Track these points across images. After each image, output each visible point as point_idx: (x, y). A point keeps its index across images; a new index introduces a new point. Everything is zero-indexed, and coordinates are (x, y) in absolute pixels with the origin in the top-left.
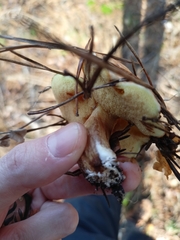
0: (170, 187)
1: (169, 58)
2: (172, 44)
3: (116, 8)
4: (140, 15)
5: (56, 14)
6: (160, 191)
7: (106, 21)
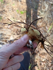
0: (42, 62)
1: (39, 25)
2: (40, 22)
3: (25, 12)
4: (31, 14)
5: (8, 14)
6: (40, 63)
7: (22, 16)
